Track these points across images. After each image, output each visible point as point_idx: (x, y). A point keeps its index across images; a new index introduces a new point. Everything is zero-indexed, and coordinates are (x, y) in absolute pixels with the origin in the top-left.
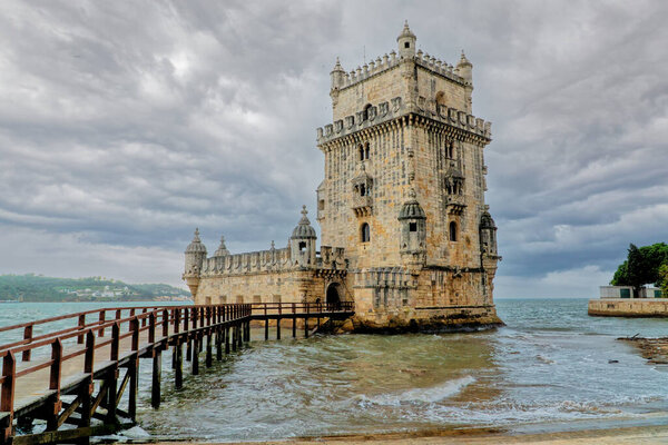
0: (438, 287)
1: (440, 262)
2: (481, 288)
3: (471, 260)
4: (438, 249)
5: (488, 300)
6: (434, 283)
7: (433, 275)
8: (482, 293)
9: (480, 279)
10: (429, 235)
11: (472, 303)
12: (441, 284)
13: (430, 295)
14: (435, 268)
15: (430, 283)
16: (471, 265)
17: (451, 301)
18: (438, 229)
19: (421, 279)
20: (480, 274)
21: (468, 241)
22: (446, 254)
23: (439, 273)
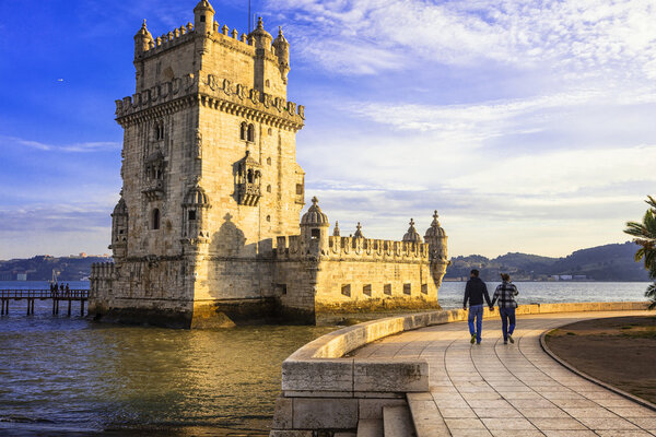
0: (136, 279)
1: (140, 253)
2: (180, 278)
3: (171, 247)
4: (139, 240)
5: (188, 292)
6: (132, 274)
7: (133, 266)
8: (180, 283)
9: (179, 268)
10: (131, 228)
11: (168, 295)
12: (139, 275)
13: (128, 285)
14: (134, 259)
15: (128, 274)
16: (170, 252)
17: (147, 292)
18: (139, 221)
19: (123, 271)
20: (180, 262)
21: (169, 226)
22: (145, 243)
23: (138, 265)
